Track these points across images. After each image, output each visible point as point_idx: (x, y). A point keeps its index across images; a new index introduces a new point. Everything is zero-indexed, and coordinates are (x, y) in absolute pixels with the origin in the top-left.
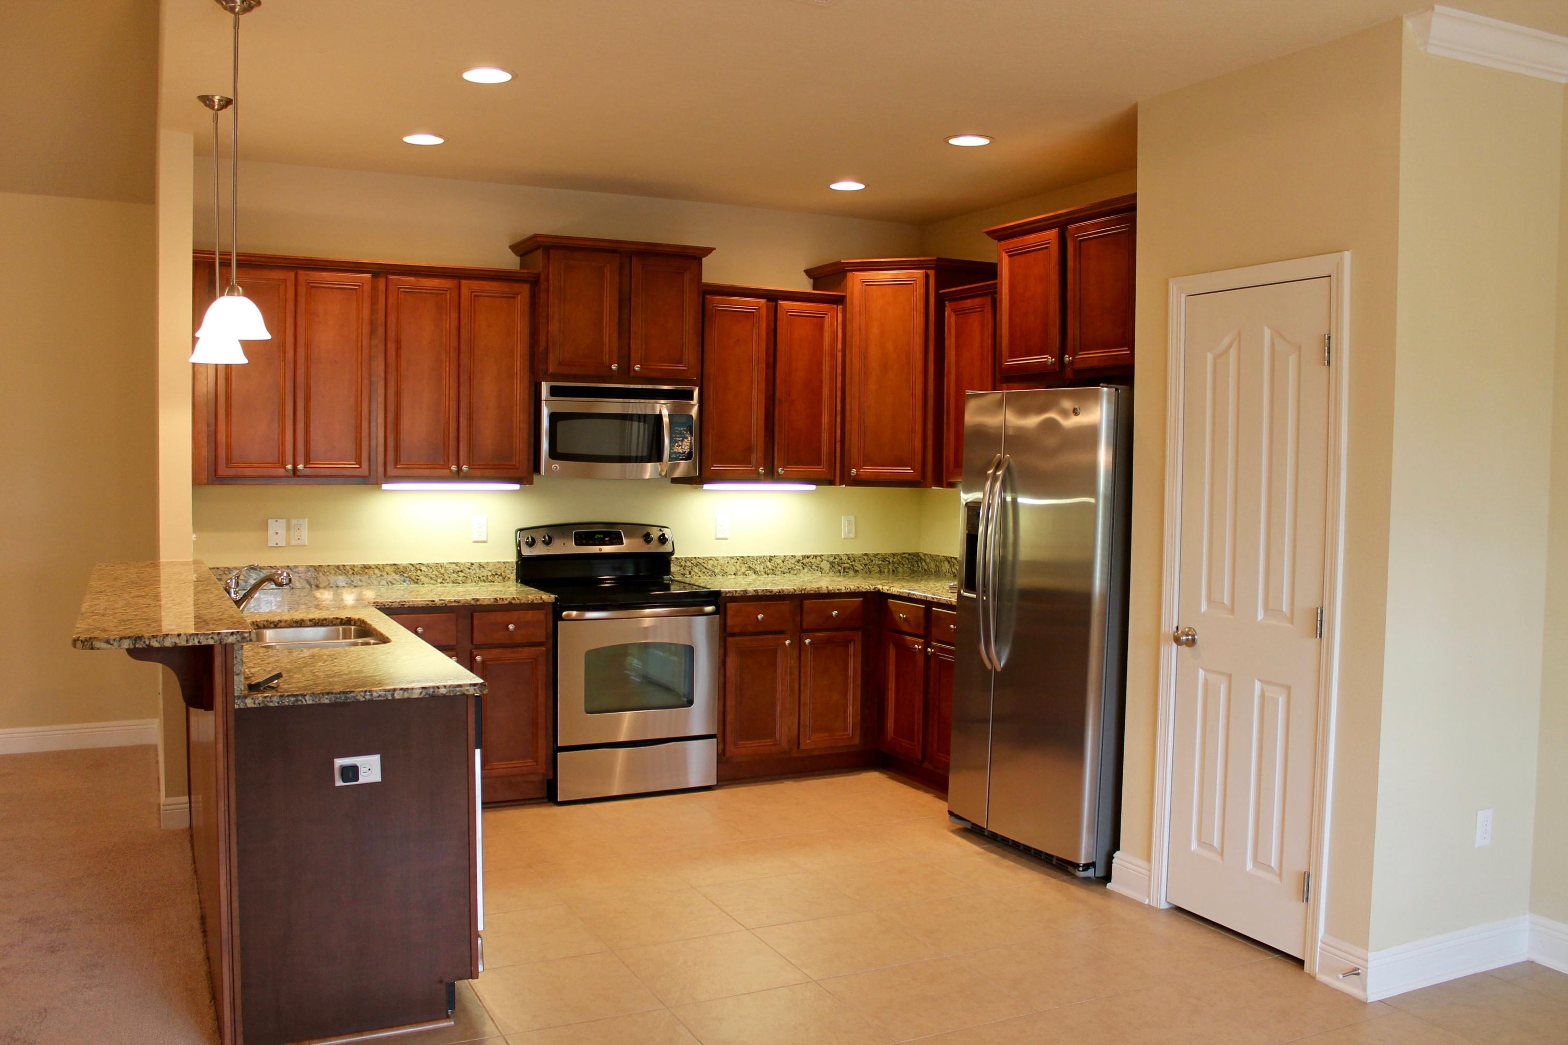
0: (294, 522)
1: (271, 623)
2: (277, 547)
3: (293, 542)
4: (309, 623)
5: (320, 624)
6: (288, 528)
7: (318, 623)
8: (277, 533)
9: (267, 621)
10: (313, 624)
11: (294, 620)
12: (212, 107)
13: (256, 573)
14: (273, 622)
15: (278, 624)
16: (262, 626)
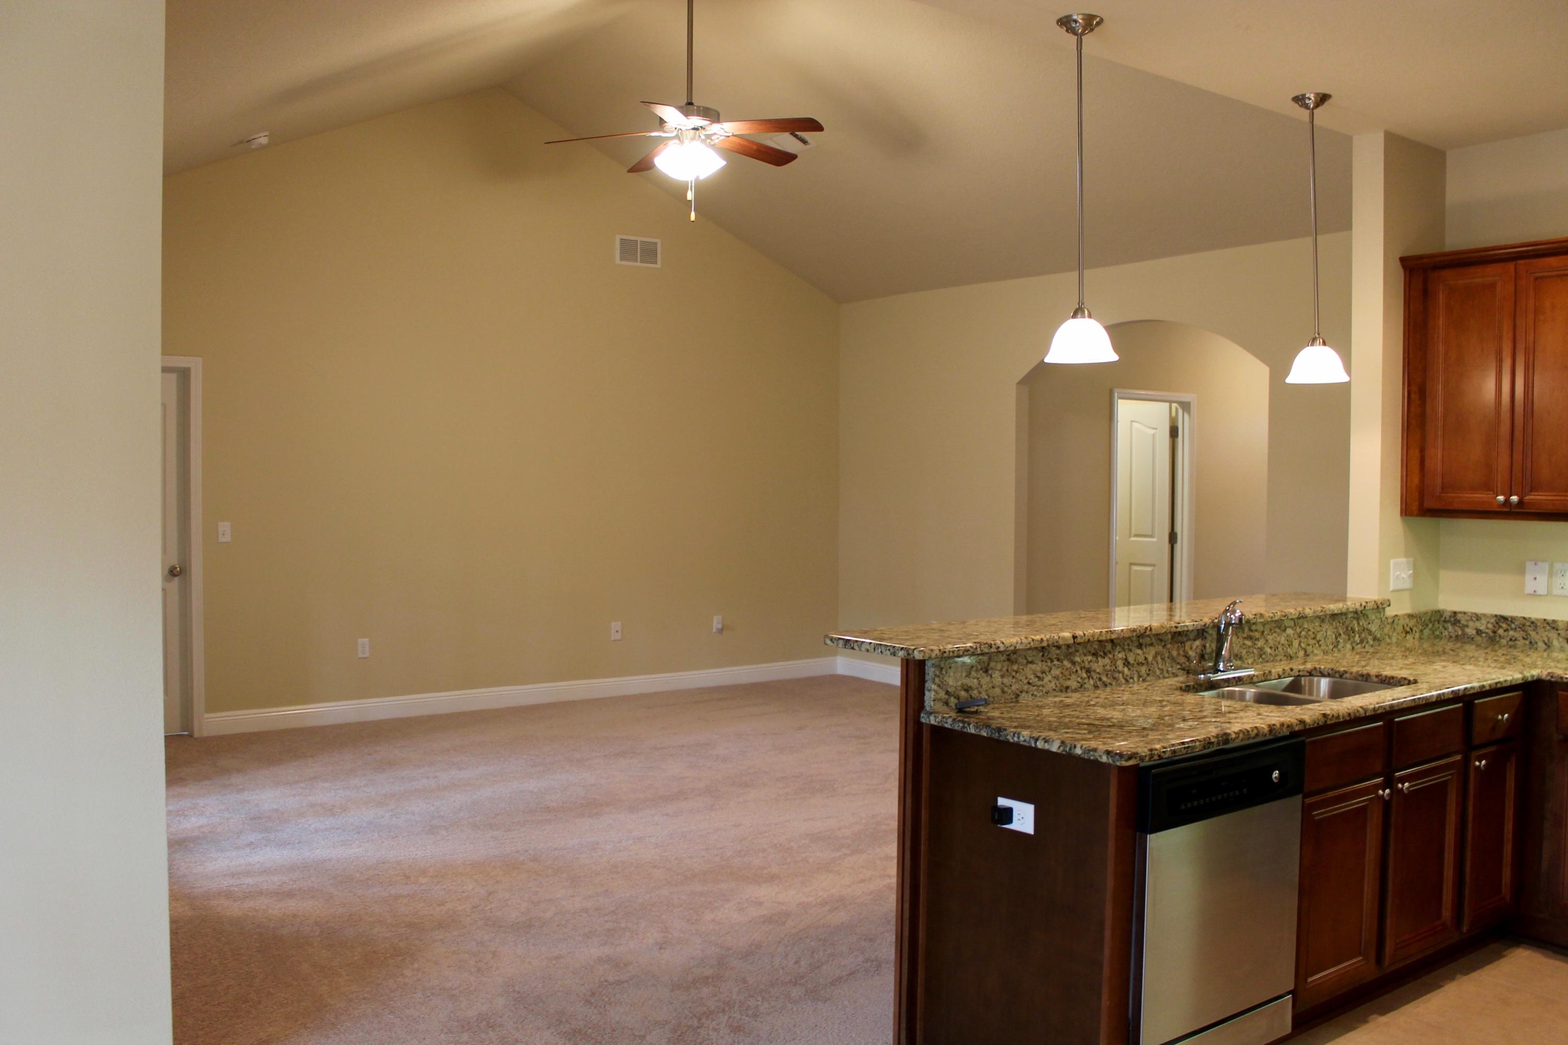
0: (1558, 566)
1: (1336, 672)
2: (1534, 595)
3: (1557, 591)
4: (1375, 679)
5: (1386, 682)
6: (1551, 574)
7: (1385, 681)
8: (1535, 579)
9: (1332, 669)
10: (1380, 681)
11: (1360, 673)
12: (1306, 107)
13: (1507, 624)
14: (1339, 672)
15: (1343, 674)
16: (1326, 673)
